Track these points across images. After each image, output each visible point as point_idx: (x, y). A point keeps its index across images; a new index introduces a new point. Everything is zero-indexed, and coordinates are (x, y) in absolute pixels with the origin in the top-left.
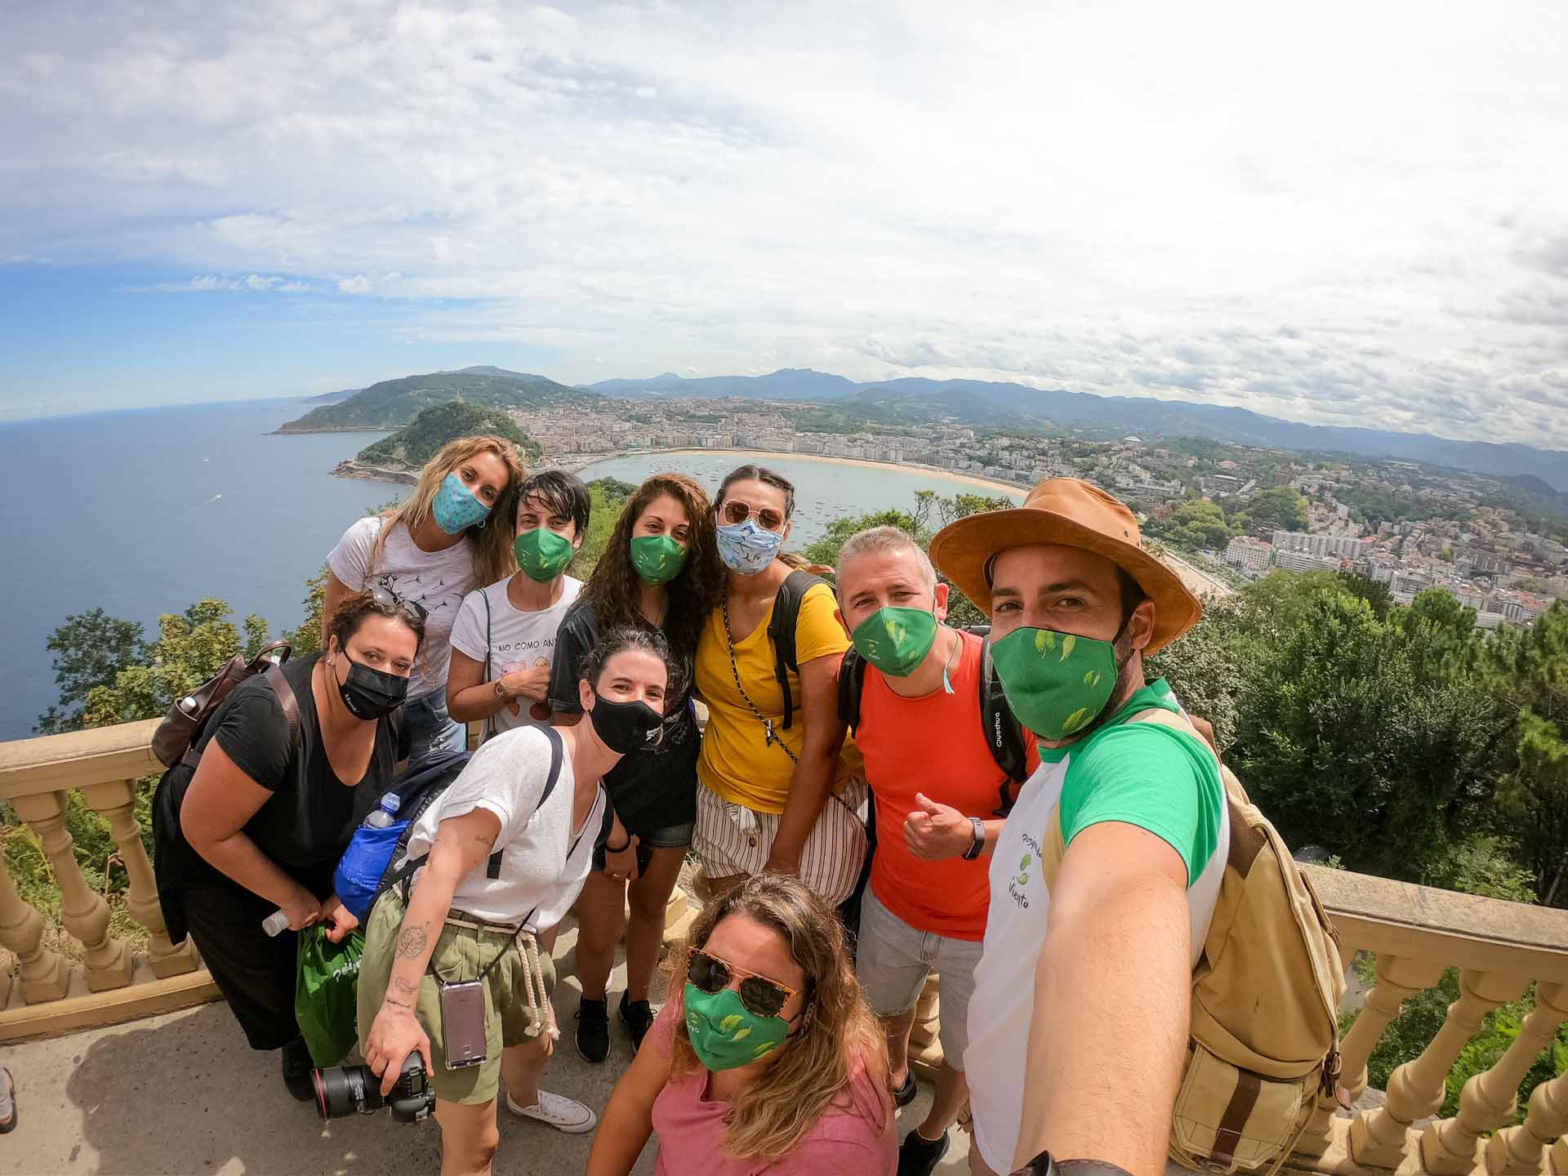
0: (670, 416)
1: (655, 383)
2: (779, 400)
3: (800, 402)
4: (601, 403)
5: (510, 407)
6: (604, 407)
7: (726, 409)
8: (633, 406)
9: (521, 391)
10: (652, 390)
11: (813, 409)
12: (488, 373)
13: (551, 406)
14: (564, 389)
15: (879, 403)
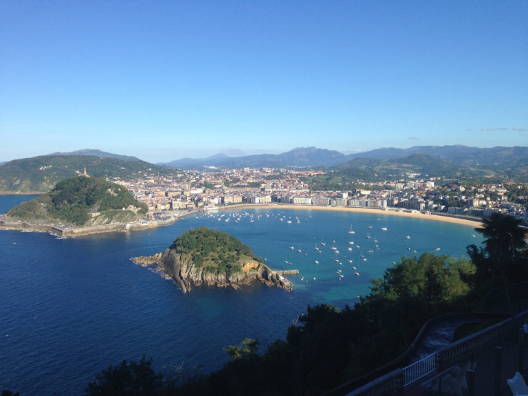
0: (227, 184)
1: (211, 161)
2: (296, 170)
3: (309, 170)
4: (179, 176)
5: (116, 178)
6: (181, 178)
7: (264, 177)
8: (201, 177)
9: (123, 168)
10: (210, 165)
11: (320, 174)
12: (96, 155)
13: (145, 178)
14: (152, 166)
15: (363, 167)
